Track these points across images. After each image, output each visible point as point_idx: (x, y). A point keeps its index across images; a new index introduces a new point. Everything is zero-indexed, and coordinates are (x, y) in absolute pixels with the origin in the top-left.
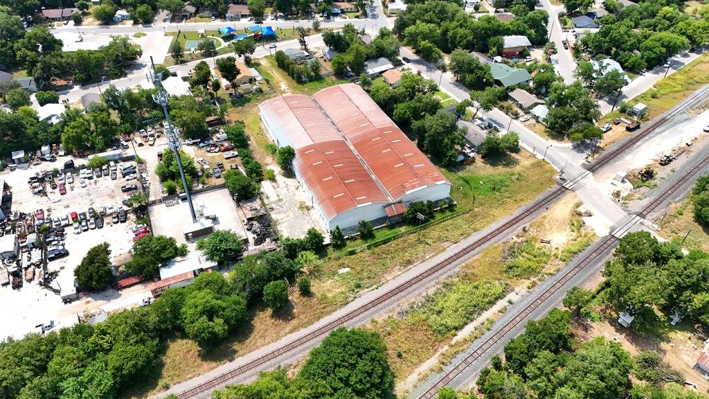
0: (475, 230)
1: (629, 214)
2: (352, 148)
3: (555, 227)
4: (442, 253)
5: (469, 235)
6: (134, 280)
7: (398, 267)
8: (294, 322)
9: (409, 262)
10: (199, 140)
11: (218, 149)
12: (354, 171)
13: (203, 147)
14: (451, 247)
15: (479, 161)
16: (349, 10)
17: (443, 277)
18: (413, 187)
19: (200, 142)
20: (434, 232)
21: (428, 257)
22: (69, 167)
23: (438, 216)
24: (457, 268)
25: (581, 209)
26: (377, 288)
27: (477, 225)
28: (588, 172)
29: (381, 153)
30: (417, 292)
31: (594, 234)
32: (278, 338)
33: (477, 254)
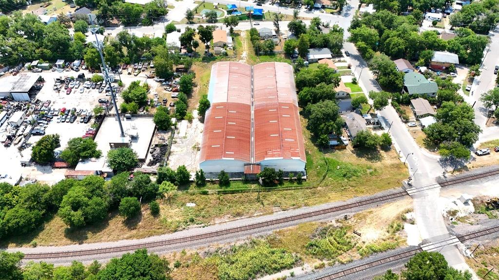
0: (306, 205)
1: (450, 234)
2: (253, 112)
3: (374, 224)
4: (269, 215)
5: (299, 207)
6: (64, 165)
7: (229, 216)
8: (134, 232)
9: (239, 214)
11: (171, 89)
12: (240, 130)
13: (164, 85)
14: (279, 213)
15: (350, 148)
17: (256, 235)
18: (273, 156)
19: (164, 81)
20: (274, 196)
21: (255, 215)
22: (82, 77)
23: (286, 184)
24: (270, 232)
25: (408, 216)
26: (204, 227)
27: (310, 201)
28: (438, 185)
29: (269, 122)
30: (228, 240)
31: (405, 241)
33: (294, 225)
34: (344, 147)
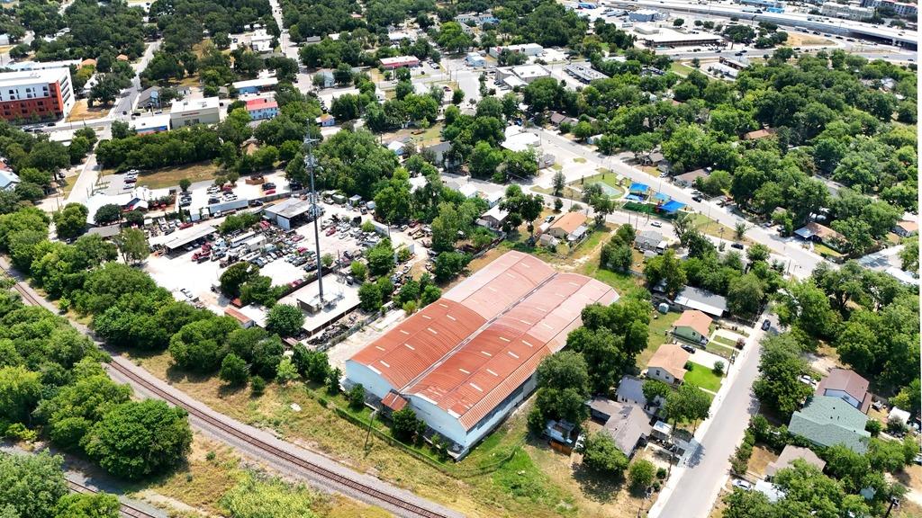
0: (414, 491)
2: (479, 331)
5: (402, 487)
7: (316, 443)
8: (218, 401)
9: (326, 449)
14: (372, 477)
17: (314, 483)
20: (389, 455)
21: (343, 462)
23: (425, 451)
26: (279, 438)
27: (423, 489)
29: (481, 352)
30: (281, 468)
33: (367, 502)
34: (567, 451)
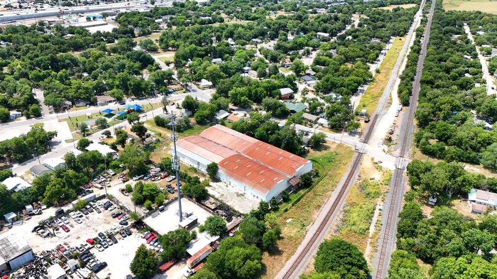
0: (337, 182)
1: (397, 157)
2: (246, 156)
3: (371, 171)
4: (331, 198)
5: (336, 186)
6: (170, 264)
7: (315, 211)
8: (285, 255)
9: (318, 207)
10: (143, 175)
11: (160, 177)
12: (259, 167)
13: (147, 179)
14: (333, 193)
15: (311, 151)
16: (177, 89)
18: (298, 167)
19: (143, 177)
23: (314, 180)
24: (344, 202)
25: (375, 161)
26: (314, 224)
27: (336, 180)
28: (365, 144)
29: (265, 155)
30: (335, 219)
31: (390, 170)
32: (283, 266)
34: (308, 151)
